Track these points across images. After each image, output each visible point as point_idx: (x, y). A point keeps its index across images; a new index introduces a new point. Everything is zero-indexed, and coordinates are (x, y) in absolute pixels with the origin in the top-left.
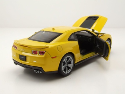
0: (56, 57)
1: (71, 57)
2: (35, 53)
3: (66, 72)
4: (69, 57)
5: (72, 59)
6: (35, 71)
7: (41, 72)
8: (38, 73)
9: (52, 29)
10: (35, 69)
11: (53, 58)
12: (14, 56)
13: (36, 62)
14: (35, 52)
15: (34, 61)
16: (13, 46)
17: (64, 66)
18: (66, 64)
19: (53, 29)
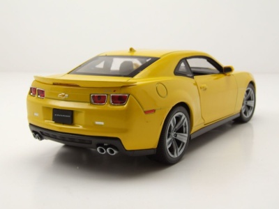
0: (153, 111)
1: (184, 116)
2: (99, 100)
3: (173, 154)
4: (181, 116)
5: (186, 120)
6: (98, 150)
7: (115, 152)
8: (107, 153)
9: (129, 50)
10: (98, 145)
11: (146, 112)
12: (36, 114)
13: (102, 123)
14: (99, 97)
15: (97, 123)
16: (31, 92)
17: (170, 139)
18: (173, 134)
19: (131, 50)
